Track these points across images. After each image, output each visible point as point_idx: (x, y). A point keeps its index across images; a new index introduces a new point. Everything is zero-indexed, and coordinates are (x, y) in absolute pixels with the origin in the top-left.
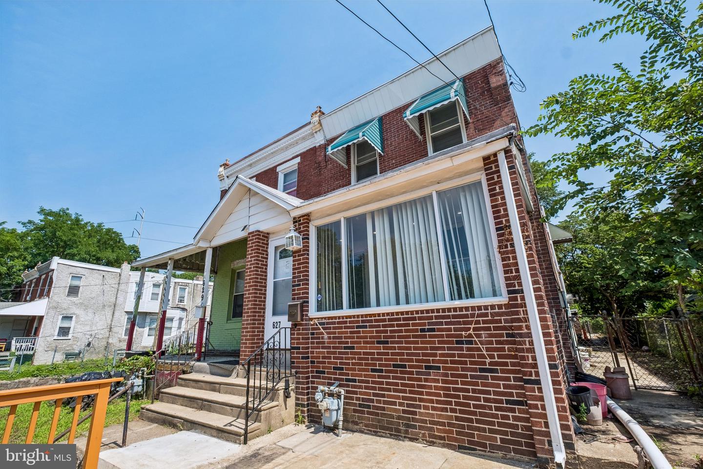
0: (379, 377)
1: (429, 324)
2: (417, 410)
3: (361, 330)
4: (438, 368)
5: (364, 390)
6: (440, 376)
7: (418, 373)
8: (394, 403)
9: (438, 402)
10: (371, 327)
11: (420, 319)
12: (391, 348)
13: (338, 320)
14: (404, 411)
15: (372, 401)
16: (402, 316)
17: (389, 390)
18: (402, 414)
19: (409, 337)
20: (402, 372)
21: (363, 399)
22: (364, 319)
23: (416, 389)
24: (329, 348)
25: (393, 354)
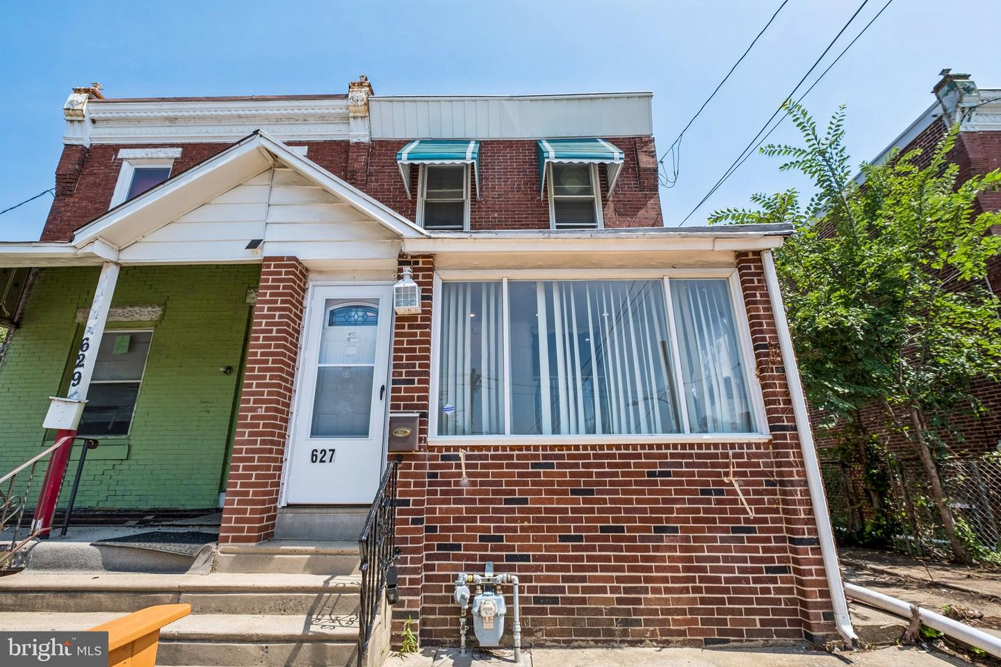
0: (575, 549)
1: (662, 465)
2: (642, 596)
3: (542, 470)
4: (675, 530)
5: (545, 573)
6: (677, 541)
7: (643, 539)
8: (603, 590)
9: (675, 580)
10: (560, 466)
11: (647, 456)
12: (598, 501)
13: (492, 453)
14: (620, 601)
15: (562, 590)
16: (617, 452)
17: (594, 569)
18: (616, 606)
19: (629, 483)
20: (615, 539)
21: (543, 590)
22: (549, 452)
23: (640, 564)
24: (473, 501)
25: (601, 511)
